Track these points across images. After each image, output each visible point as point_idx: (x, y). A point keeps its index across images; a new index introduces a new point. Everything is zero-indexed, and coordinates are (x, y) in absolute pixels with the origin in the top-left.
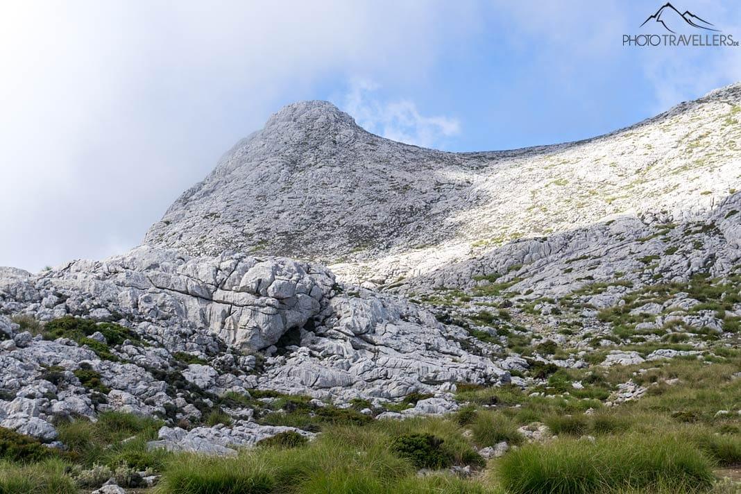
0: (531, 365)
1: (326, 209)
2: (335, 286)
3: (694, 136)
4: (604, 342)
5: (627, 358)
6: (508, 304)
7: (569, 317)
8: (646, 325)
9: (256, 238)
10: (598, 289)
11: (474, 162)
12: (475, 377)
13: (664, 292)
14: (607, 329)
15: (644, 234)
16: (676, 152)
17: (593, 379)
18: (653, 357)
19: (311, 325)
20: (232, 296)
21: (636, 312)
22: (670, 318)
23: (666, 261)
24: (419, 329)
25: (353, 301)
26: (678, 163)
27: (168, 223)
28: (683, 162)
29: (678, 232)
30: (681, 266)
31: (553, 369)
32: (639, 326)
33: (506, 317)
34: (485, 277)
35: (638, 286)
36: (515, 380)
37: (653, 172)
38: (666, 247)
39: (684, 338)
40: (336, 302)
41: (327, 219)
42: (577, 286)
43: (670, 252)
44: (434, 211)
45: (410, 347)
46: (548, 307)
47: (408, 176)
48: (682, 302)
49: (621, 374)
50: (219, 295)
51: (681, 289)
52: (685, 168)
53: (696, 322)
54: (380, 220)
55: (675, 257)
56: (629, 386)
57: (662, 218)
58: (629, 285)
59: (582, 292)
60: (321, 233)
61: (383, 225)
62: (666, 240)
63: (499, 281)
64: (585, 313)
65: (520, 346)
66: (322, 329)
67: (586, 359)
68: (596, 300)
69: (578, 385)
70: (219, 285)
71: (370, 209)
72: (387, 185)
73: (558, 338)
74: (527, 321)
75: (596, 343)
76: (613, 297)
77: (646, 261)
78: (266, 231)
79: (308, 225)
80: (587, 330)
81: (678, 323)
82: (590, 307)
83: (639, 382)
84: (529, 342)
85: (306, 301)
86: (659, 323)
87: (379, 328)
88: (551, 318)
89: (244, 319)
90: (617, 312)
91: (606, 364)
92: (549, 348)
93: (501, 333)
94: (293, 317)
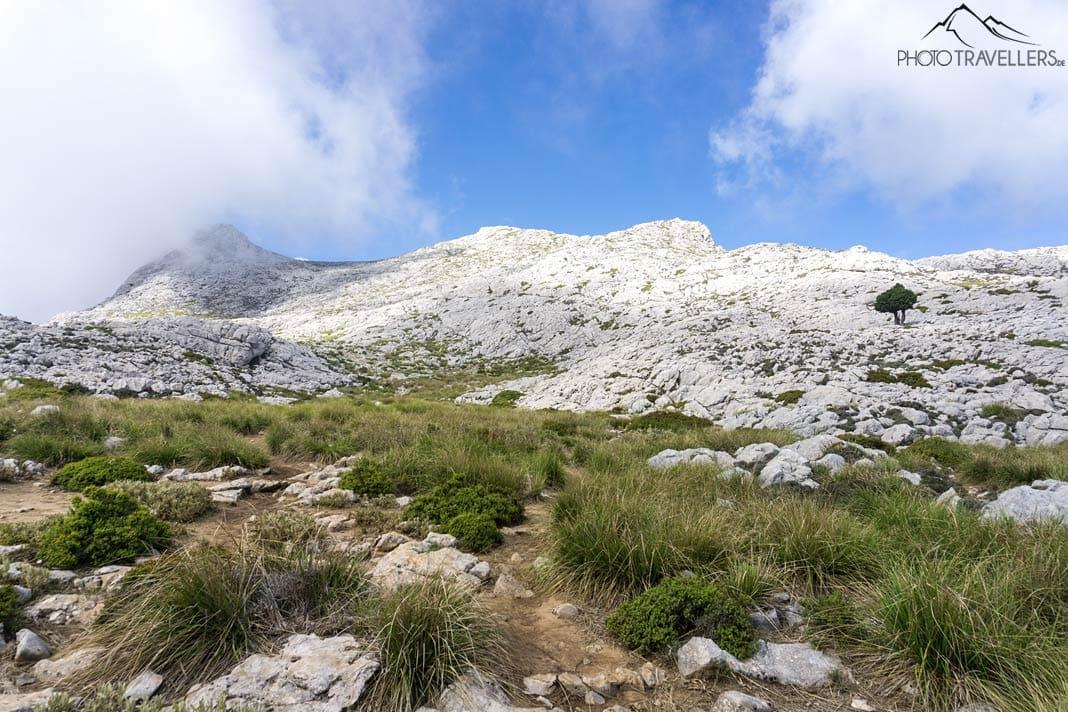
0: (359, 378)
1: (230, 286)
2: (272, 339)
3: (429, 266)
4: (388, 369)
5: (401, 377)
6: (342, 348)
7: (371, 355)
8: (406, 362)
9: (188, 299)
10: (384, 343)
11: (315, 267)
12: (338, 382)
13: (415, 346)
14: (389, 362)
15: (405, 317)
16: (419, 274)
17: (388, 385)
18: (410, 376)
19: (263, 356)
20: (229, 342)
21: (401, 355)
22: (417, 359)
23: (415, 331)
24: (310, 359)
25: (282, 346)
26: (420, 280)
27: (131, 285)
28: (423, 279)
29: (421, 318)
30: (422, 335)
31: (369, 380)
32: (404, 362)
33: (341, 353)
34: (326, 332)
35: (402, 343)
36: (355, 384)
37: (408, 284)
38: (416, 324)
39: (423, 368)
40: (274, 346)
41: (230, 292)
42: (374, 341)
43: (418, 327)
44: (292, 292)
45: (308, 367)
46: (361, 351)
47: (278, 272)
48: (422, 351)
49: (398, 383)
50: (222, 340)
51: (422, 345)
52: (424, 282)
53: (428, 361)
54: (261, 294)
55: (420, 330)
56: (403, 388)
57: (413, 309)
58: (398, 342)
59: (376, 344)
60: (228, 299)
61: (263, 297)
62: (415, 321)
63: (332, 335)
64: (378, 354)
65: (350, 368)
66: (269, 358)
67: (382, 376)
68: (383, 348)
69: (381, 387)
70: (223, 336)
71: (256, 288)
72: (266, 276)
73: (368, 366)
74: (351, 356)
75: (385, 369)
76: (390, 348)
77: (406, 330)
78: (194, 295)
79: (220, 294)
80: (380, 363)
81: (421, 361)
82: (381, 351)
83: (406, 387)
84: (353, 367)
85: (263, 345)
86: (412, 361)
87: (294, 358)
88: (362, 355)
89: (235, 352)
90: (393, 355)
91: (391, 379)
92: (364, 370)
93: (341, 362)
94: (256, 352)
